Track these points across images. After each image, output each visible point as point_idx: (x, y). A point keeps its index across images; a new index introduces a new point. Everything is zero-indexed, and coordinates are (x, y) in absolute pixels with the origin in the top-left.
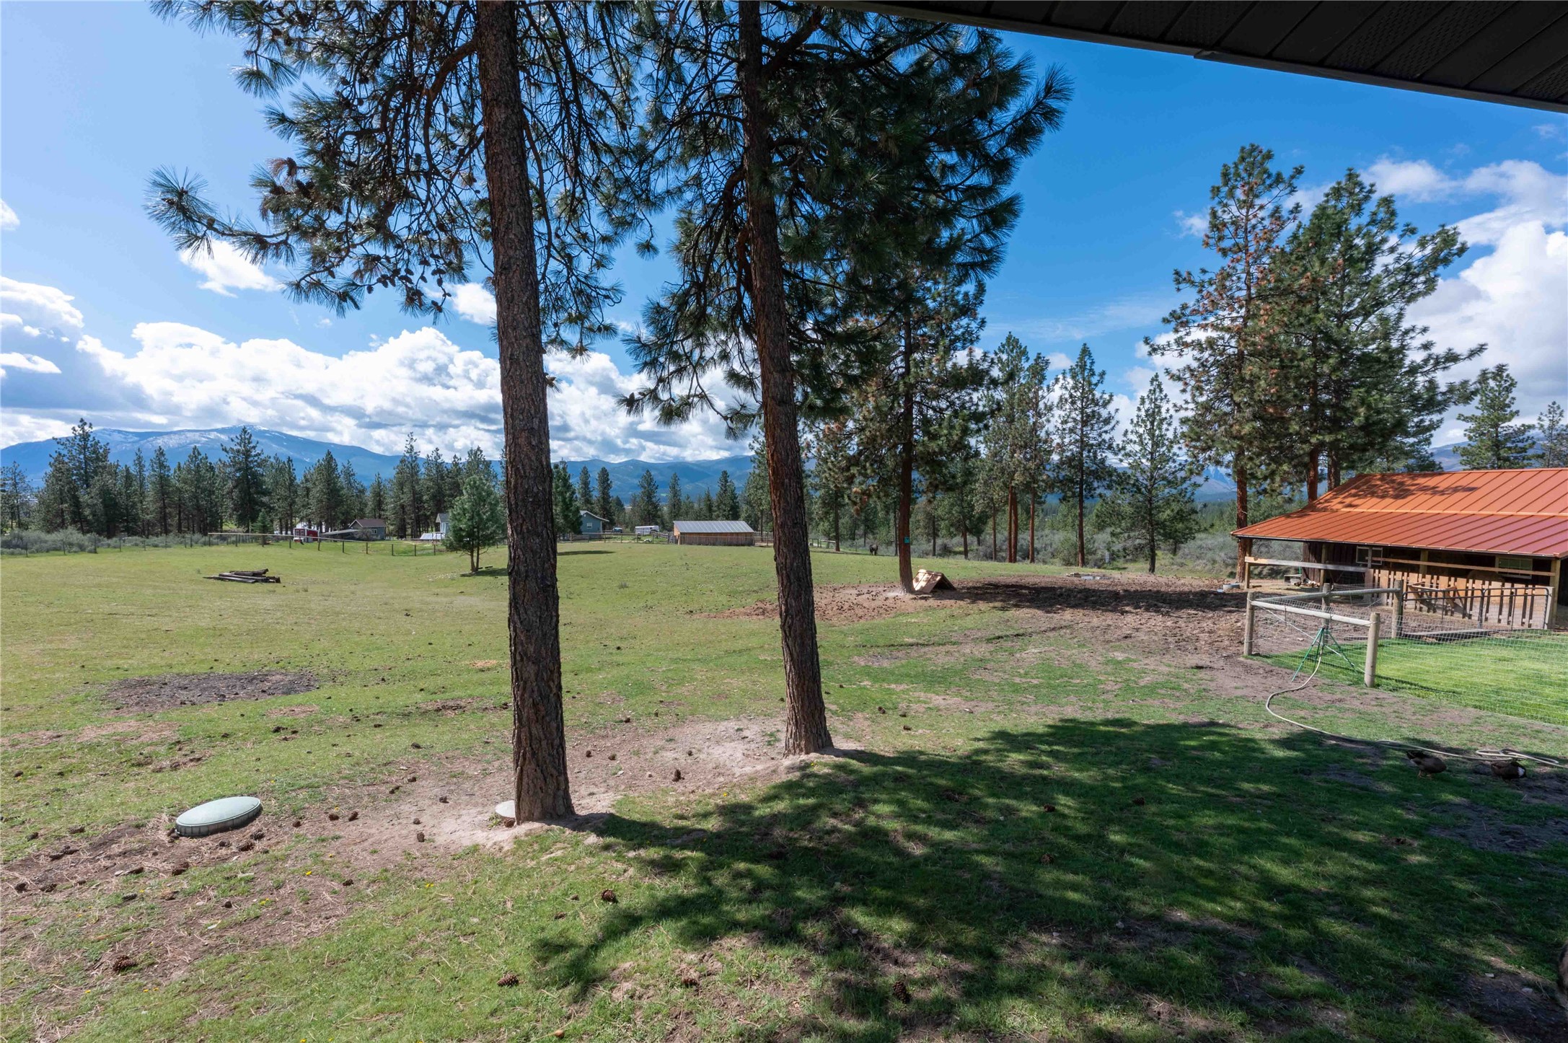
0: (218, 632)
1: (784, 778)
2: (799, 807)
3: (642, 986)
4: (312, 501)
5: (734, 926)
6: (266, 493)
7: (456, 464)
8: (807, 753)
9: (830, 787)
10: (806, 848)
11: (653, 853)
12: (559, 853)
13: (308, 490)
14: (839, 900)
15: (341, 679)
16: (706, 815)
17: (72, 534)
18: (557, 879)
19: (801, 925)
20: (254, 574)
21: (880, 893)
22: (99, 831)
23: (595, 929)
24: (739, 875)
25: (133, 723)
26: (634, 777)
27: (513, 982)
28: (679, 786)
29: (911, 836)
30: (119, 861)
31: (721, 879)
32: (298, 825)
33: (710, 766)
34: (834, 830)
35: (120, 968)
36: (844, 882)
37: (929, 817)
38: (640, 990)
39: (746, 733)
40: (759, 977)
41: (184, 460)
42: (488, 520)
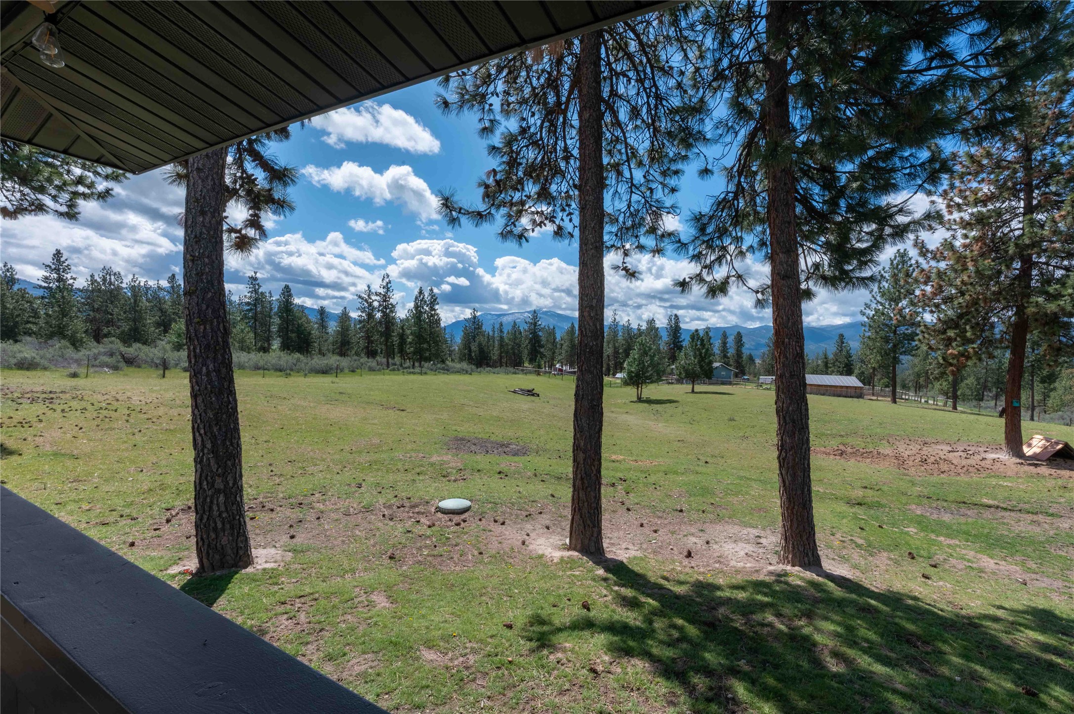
0: (498, 419)
1: (761, 577)
2: (753, 600)
3: (567, 659)
4: (563, 352)
5: (647, 655)
6: (542, 346)
7: (639, 330)
8: (793, 566)
9: (794, 595)
10: (736, 628)
11: (628, 592)
12: (578, 573)
13: (562, 345)
14: (735, 672)
15: (541, 452)
16: (681, 583)
17: (465, 365)
18: (566, 586)
19: (692, 673)
20: (529, 391)
21: (771, 681)
22: (415, 500)
23: (567, 621)
24: (674, 626)
25: (450, 457)
26: (661, 547)
27: (509, 627)
28: (686, 562)
29: (836, 654)
30: (416, 515)
31: (659, 624)
32: (480, 520)
33: (716, 555)
34: (770, 625)
35: (391, 558)
36: (749, 662)
37: (870, 648)
38: (564, 661)
39: (763, 541)
40: (639, 689)
41: (510, 328)
42: (649, 366)
